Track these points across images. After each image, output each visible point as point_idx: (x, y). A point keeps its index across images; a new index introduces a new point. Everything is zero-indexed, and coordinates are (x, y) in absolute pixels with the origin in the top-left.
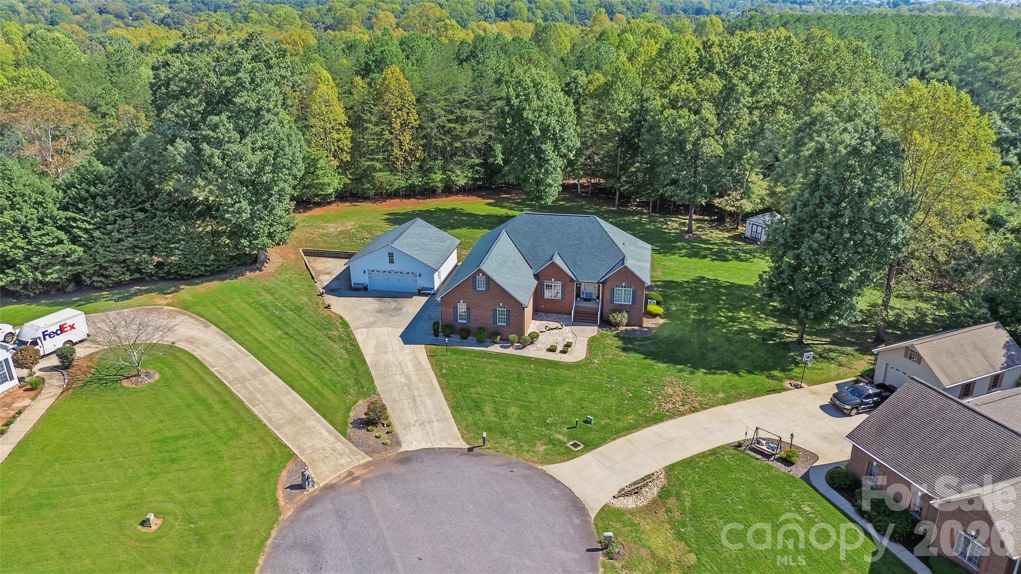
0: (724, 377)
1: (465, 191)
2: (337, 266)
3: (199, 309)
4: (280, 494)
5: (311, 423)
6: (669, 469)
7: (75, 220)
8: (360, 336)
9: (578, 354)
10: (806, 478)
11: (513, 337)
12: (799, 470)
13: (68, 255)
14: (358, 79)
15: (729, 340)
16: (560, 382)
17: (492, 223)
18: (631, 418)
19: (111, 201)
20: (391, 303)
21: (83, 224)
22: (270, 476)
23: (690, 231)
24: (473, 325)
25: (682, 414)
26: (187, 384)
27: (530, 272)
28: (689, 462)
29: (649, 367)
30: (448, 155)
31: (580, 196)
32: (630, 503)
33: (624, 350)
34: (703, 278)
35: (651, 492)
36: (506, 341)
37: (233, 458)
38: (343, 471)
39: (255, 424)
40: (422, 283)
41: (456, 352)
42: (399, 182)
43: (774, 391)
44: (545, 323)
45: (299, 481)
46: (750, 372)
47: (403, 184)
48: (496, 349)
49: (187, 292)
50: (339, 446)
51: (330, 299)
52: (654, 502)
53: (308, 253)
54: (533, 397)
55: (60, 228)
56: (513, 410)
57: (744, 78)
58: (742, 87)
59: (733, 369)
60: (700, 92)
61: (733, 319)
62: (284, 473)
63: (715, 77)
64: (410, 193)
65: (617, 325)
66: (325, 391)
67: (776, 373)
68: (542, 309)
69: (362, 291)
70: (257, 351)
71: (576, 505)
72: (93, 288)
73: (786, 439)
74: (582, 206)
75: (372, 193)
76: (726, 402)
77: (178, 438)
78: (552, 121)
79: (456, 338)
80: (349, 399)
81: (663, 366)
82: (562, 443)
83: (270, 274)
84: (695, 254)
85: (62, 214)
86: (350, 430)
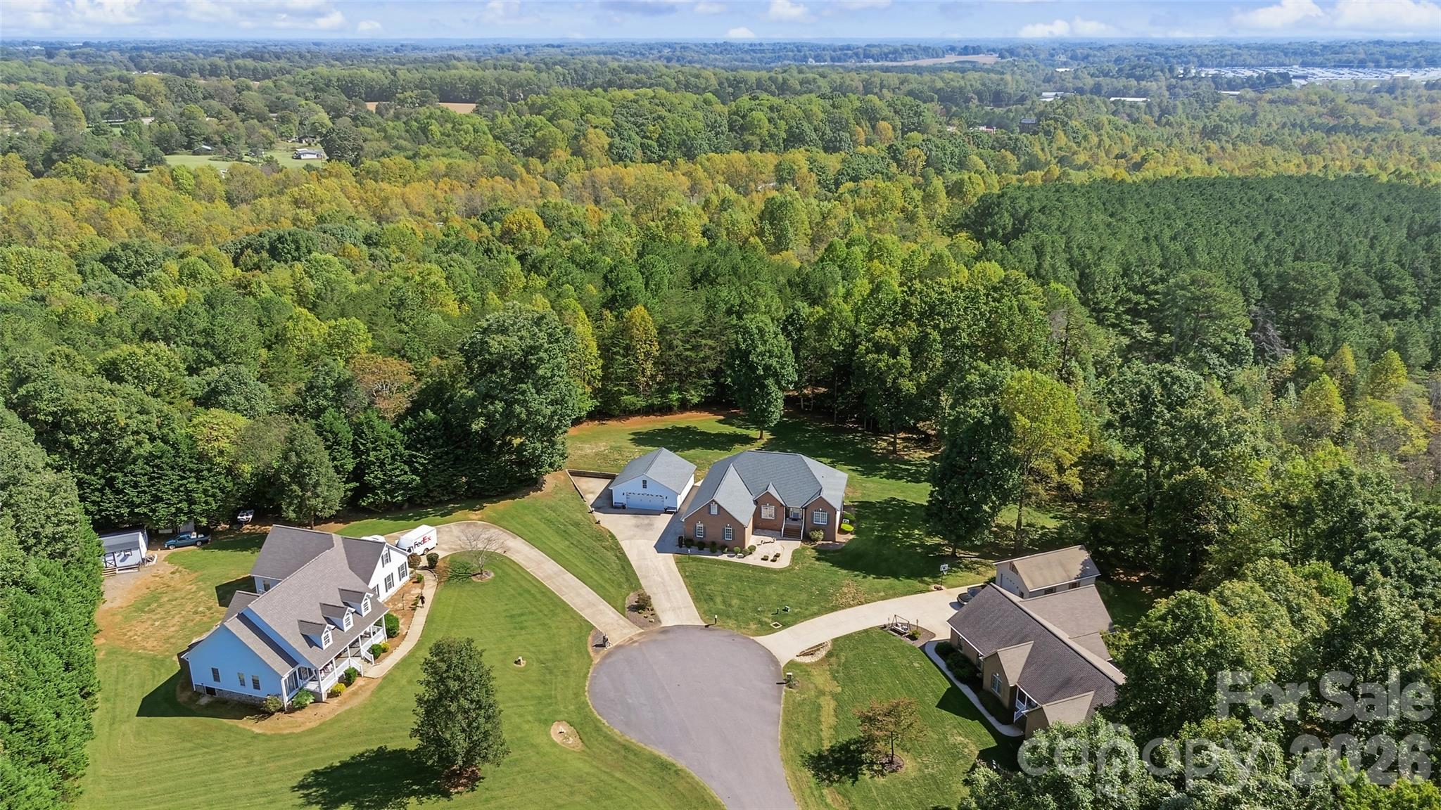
0: (887, 581)
1: (699, 407)
2: (599, 486)
3: (505, 523)
4: (590, 649)
5: (601, 607)
6: (835, 640)
7: (416, 457)
8: (625, 545)
9: (784, 562)
10: (923, 648)
11: (737, 549)
12: (918, 644)
13: (410, 483)
14: (607, 313)
15: (900, 553)
16: (769, 582)
17: (722, 443)
18: (815, 608)
19: (441, 441)
20: (644, 520)
21: (422, 459)
22: (581, 640)
23: (894, 451)
24: (709, 539)
25: (851, 606)
26: (515, 580)
27: (751, 498)
28: (848, 637)
29: (835, 573)
30: (683, 378)
31: (803, 412)
32: (807, 660)
33: (818, 559)
34: (894, 499)
35: (823, 653)
36: (732, 552)
37: (557, 627)
38: (627, 638)
39: (566, 608)
40: (667, 503)
41: (694, 560)
42: (641, 402)
43: (921, 592)
44: (762, 538)
45: (600, 642)
46: (908, 578)
47: (644, 404)
48: (724, 557)
49: (489, 508)
50: (622, 622)
51: (598, 516)
52: (822, 660)
53: (573, 474)
54: (749, 593)
55: (405, 463)
56: (735, 602)
57: (936, 327)
58: (935, 335)
59: (896, 576)
60: (898, 339)
61: (908, 536)
62: (590, 638)
63: (913, 325)
64: (649, 411)
65: (815, 540)
66: (607, 586)
67: (926, 579)
68: (760, 526)
69: (621, 509)
70: (556, 556)
71: (774, 660)
72: (422, 506)
73: (913, 622)
74: (803, 423)
75: (617, 412)
76: (883, 599)
77: (522, 615)
78: (774, 362)
79: (695, 549)
80: (624, 591)
81: (845, 572)
82: (767, 624)
83: (547, 494)
84: (893, 476)
85: (407, 452)
86: (627, 612)
